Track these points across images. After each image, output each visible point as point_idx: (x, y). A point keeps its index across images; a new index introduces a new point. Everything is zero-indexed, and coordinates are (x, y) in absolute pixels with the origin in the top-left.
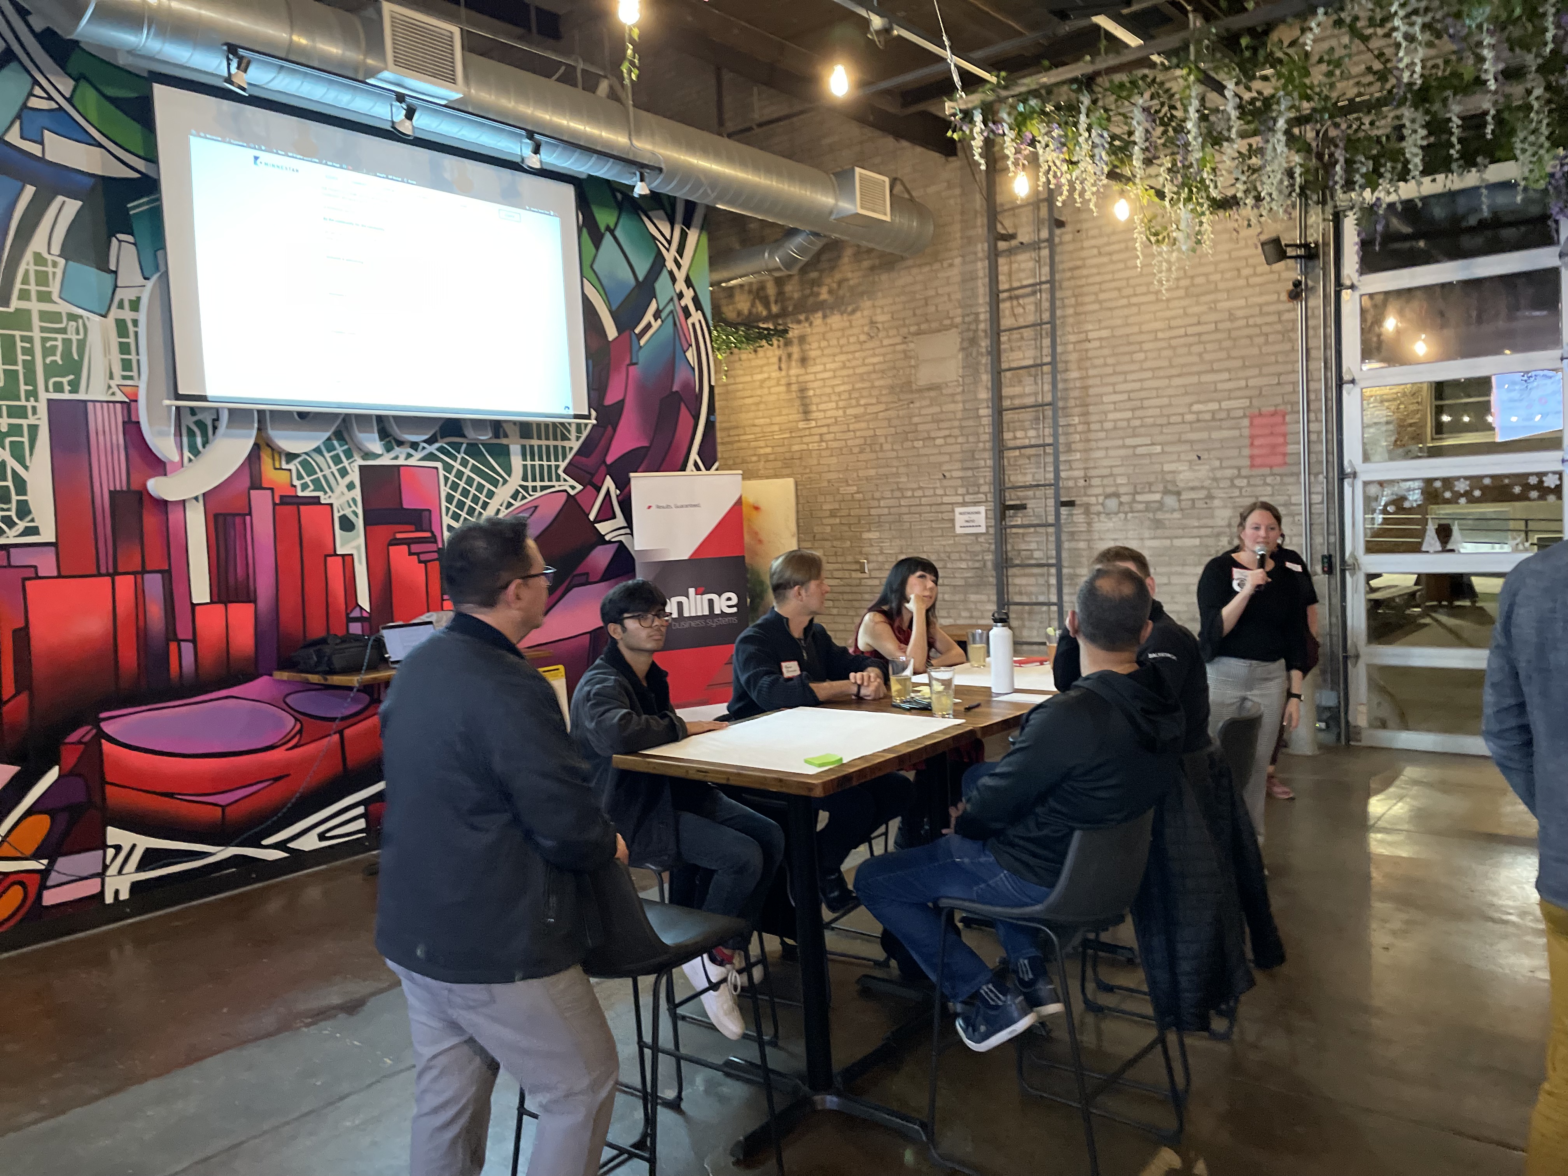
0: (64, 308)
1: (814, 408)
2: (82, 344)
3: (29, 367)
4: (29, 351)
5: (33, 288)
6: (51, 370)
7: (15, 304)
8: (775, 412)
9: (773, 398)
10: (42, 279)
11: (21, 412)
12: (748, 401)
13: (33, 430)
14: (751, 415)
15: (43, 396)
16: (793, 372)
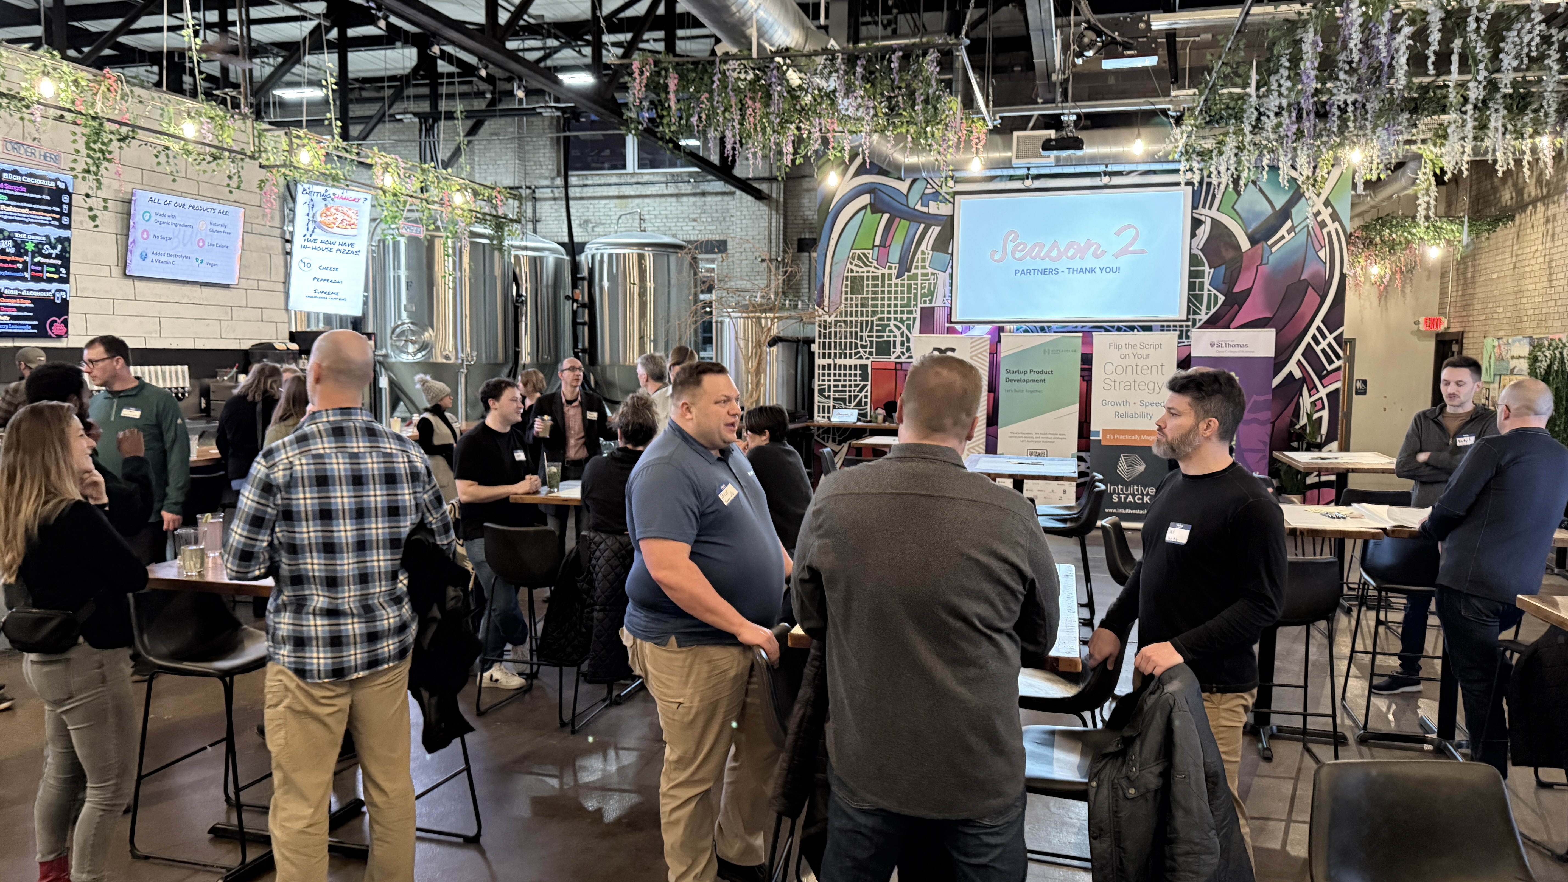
0: (930, 270)
1: (1554, 277)
2: (935, 284)
3: (916, 295)
4: (916, 289)
5: (920, 264)
6: (923, 296)
7: (913, 271)
8: (1537, 279)
9: (1537, 267)
10: (923, 260)
11: (910, 312)
12: (1527, 269)
13: (915, 318)
14: (1528, 281)
15: (919, 306)
16: (1548, 245)
